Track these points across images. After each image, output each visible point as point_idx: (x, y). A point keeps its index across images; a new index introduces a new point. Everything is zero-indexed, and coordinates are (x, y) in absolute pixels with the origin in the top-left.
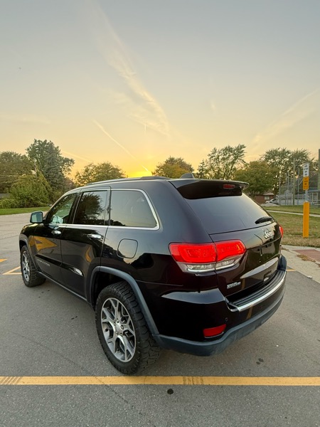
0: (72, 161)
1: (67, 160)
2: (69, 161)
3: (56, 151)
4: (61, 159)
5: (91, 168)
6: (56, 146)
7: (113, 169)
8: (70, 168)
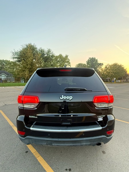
0: (102, 64)
1: (100, 64)
2: (101, 64)
3: (97, 61)
4: (98, 63)
5: (108, 66)
6: (96, 59)
7: (119, 66)
8: (101, 67)
